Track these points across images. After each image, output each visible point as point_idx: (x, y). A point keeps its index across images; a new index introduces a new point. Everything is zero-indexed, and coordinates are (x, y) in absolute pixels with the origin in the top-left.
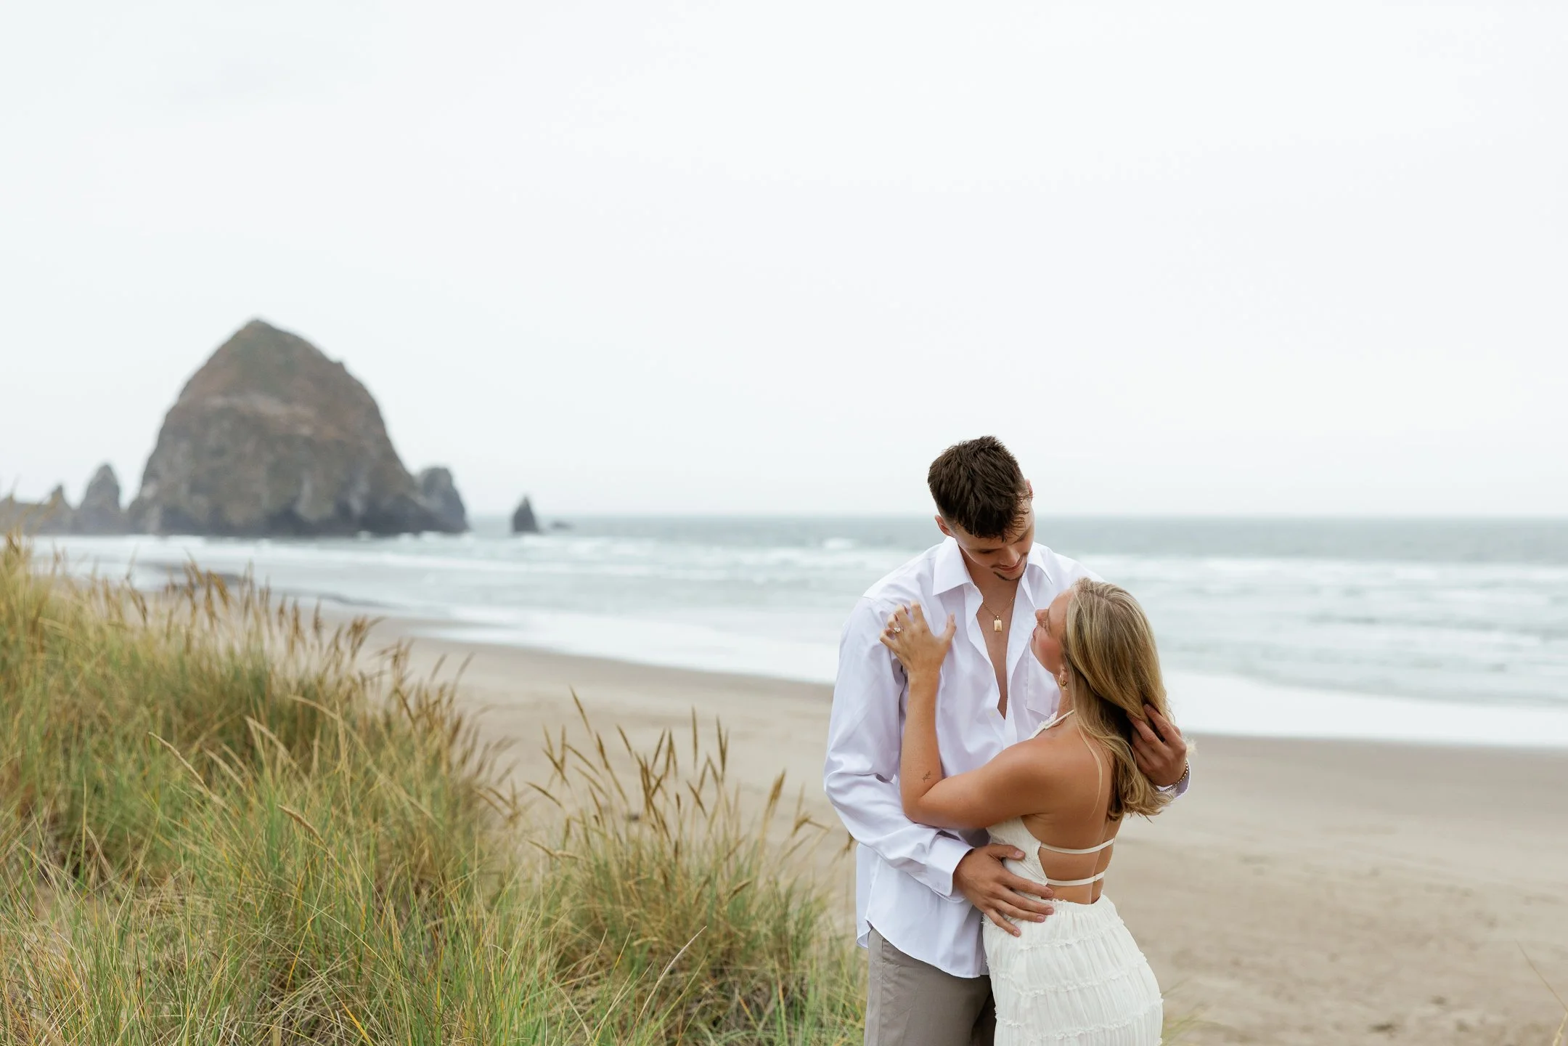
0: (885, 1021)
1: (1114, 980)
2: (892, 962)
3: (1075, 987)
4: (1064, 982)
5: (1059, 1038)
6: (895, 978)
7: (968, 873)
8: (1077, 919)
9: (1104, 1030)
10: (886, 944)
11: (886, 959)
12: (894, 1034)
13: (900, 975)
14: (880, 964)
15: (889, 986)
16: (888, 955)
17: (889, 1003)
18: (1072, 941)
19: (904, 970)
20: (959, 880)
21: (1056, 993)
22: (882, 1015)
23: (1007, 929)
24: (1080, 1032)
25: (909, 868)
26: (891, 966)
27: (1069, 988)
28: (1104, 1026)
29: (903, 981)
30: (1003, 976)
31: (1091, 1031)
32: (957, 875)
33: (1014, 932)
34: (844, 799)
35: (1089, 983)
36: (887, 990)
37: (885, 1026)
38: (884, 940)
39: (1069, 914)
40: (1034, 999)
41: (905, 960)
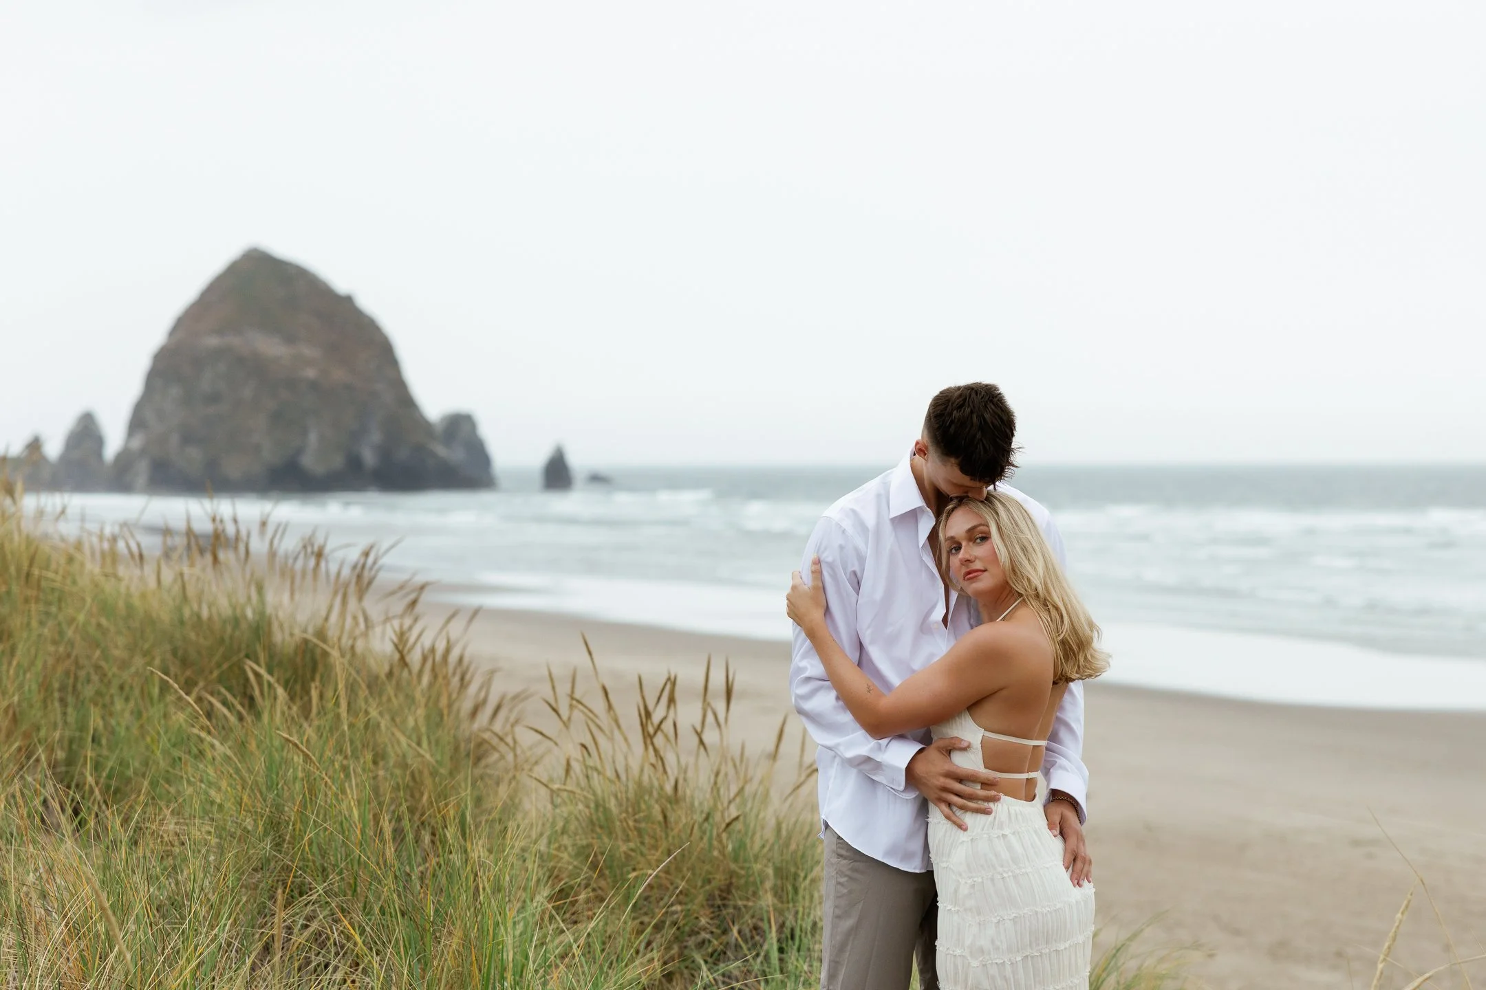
0: (838, 912)
1: (1047, 868)
2: (845, 858)
3: (1010, 874)
4: (1000, 869)
5: (995, 920)
6: (848, 873)
7: (920, 769)
8: (1012, 812)
9: (1037, 913)
10: (841, 841)
11: (840, 856)
12: (848, 923)
13: (854, 870)
14: (834, 860)
15: (843, 880)
16: (843, 852)
17: (843, 895)
18: (1007, 831)
19: (856, 865)
20: (911, 775)
21: (992, 880)
22: (836, 907)
23: (954, 823)
24: (1014, 915)
25: (866, 767)
26: (845, 862)
27: (1005, 875)
28: (1037, 909)
29: (855, 875)
30: (944, 865)
31: (1024, 914)
32: (909, 770)
33: (961, 827)
34: (808, 706)
35: (1023, 870)
36: (839, 883)
37: (838, 917)
38: (839, 838)
39: (1005, 807)
40: (973, 886)
41: (857, 855)
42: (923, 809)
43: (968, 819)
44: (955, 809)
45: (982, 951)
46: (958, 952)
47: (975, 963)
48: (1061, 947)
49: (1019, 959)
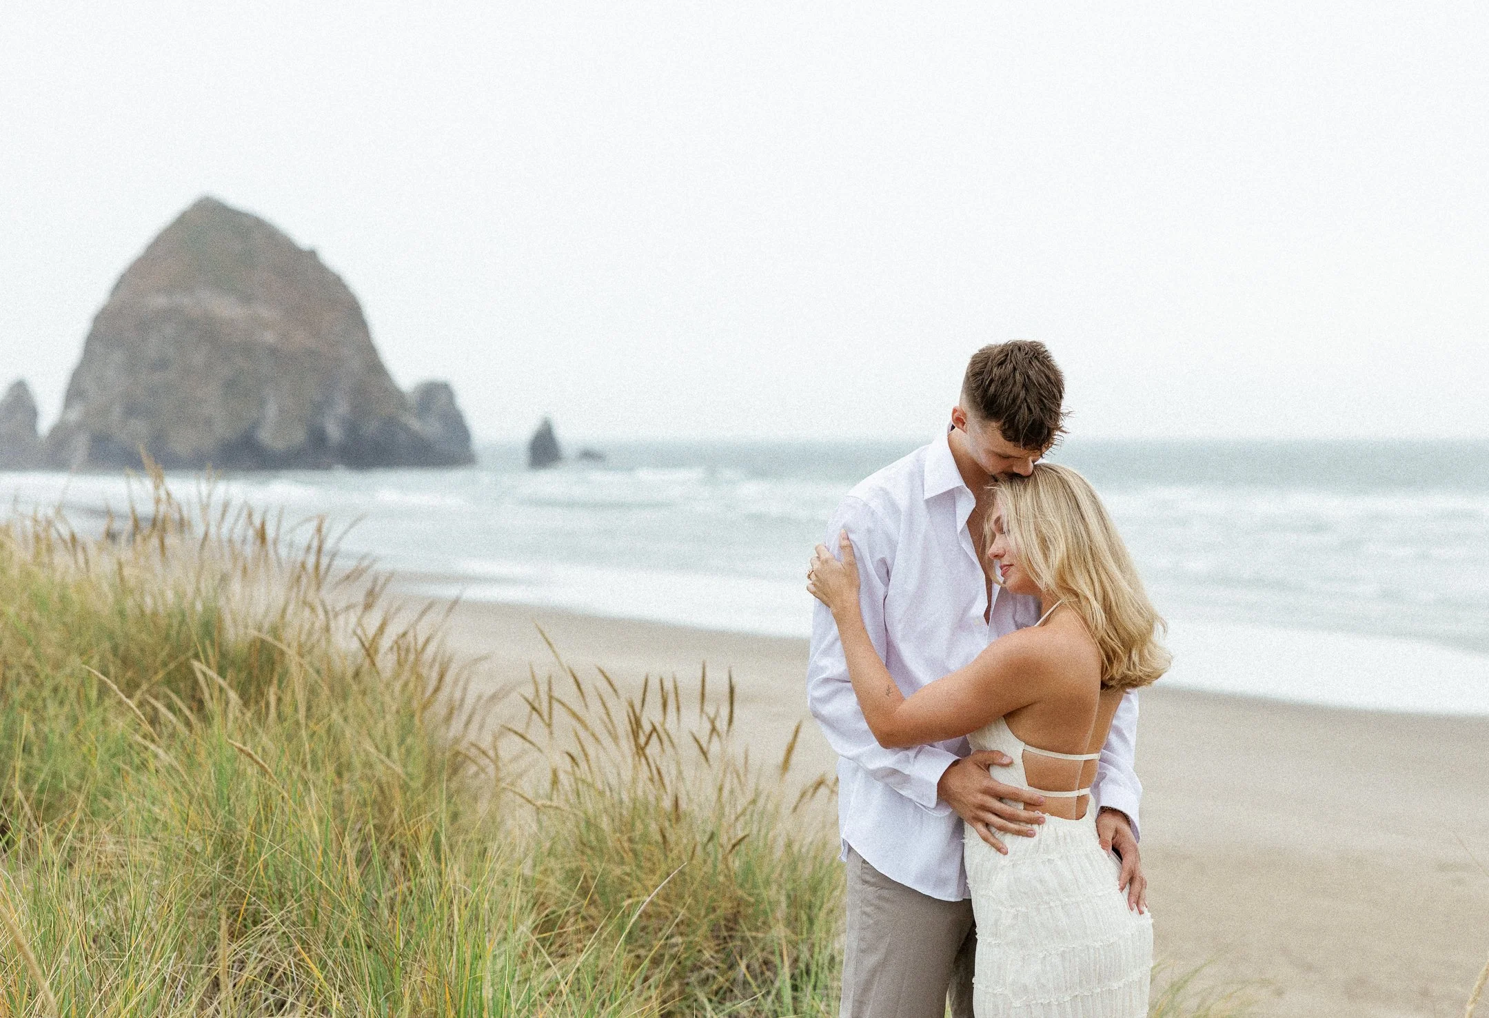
0: (863, 946)
2: (873, 885)
3: (1058, 903)
4: (1046, 898)
5: (1041, 955)
6: (876, 902)
7: (955, 783)
8: (1061, 834)
10: (866, 866)
11: (865, 882)
12: (872, 960)
13: (880, 898)
14: (859, 886)
15: (868, 909)
16: (868, 878)
17: (869, 926)
18: (1054, 855)
19: (885, 893)
20: (944, 792)
22: (862, 939)
23: (993, 845)
24: (1062, 949)
25: (893, 781)
26: (871, 888)
27: (1052, 904)
29: (882, 903)
30: (983, 892)
32: (942, 786)
33: (1000, 850)
34: (827, 710)
35: (1073, 900)
36: (865, 913)
37: (863, 951)
38: (864, 861)
39: (1052, 828)
40: (1016, 917)
41: (885, 882)
42: (958, 828)
43: (1008, 841)
44: (993, 830)
45: (1025, 988)
46: (999, 990)
47: (1017, 1004)
48: (1115, 986)
49: (1067, 998)
